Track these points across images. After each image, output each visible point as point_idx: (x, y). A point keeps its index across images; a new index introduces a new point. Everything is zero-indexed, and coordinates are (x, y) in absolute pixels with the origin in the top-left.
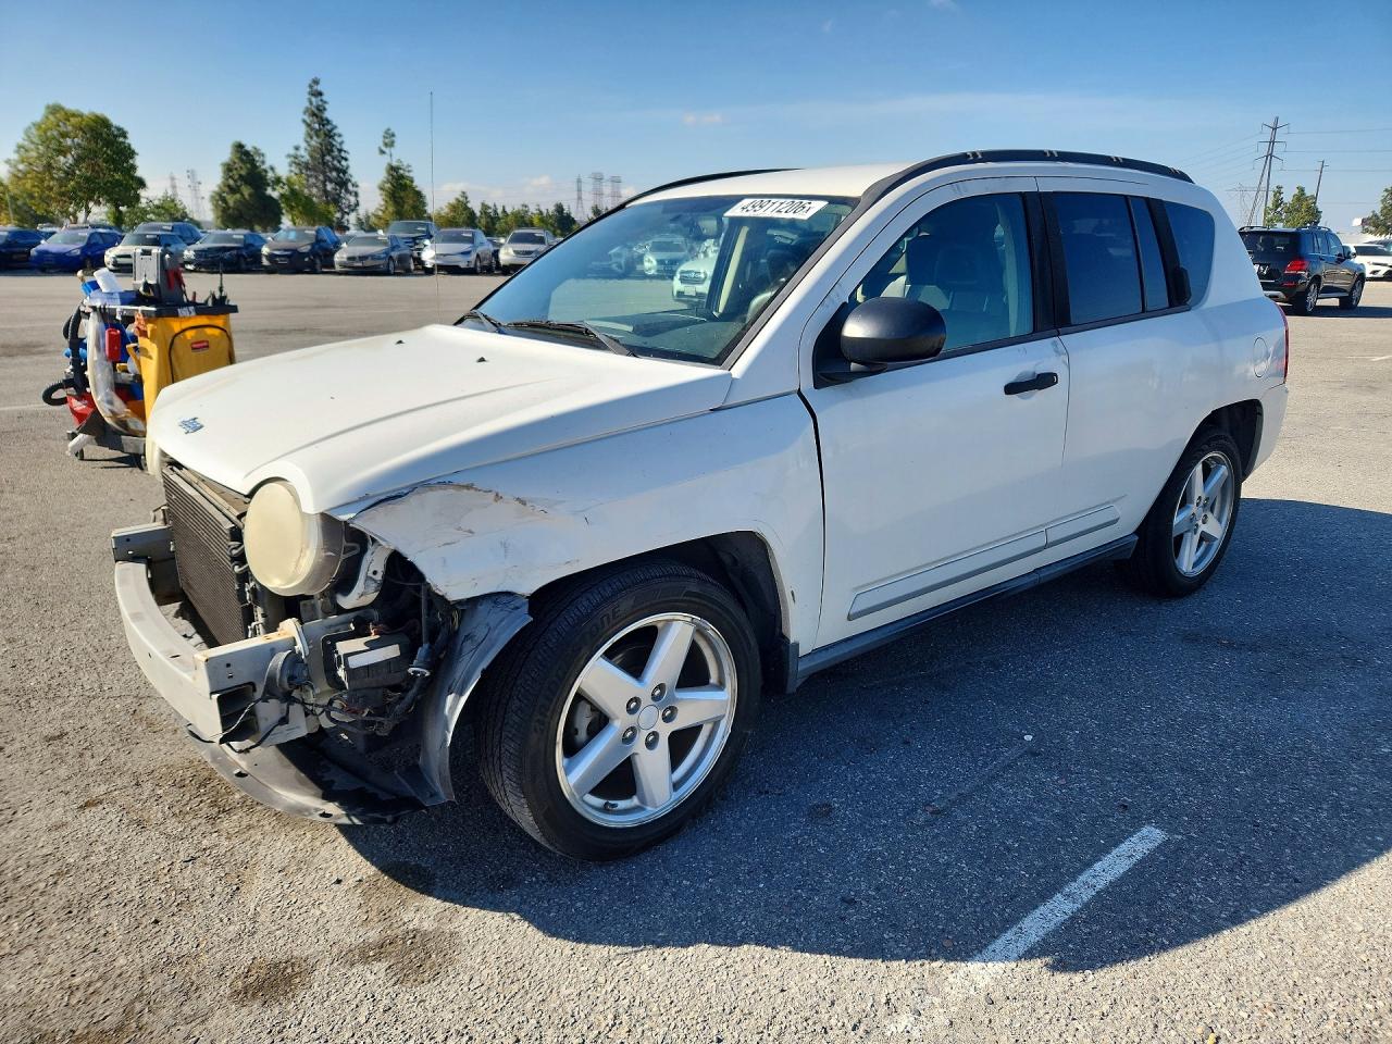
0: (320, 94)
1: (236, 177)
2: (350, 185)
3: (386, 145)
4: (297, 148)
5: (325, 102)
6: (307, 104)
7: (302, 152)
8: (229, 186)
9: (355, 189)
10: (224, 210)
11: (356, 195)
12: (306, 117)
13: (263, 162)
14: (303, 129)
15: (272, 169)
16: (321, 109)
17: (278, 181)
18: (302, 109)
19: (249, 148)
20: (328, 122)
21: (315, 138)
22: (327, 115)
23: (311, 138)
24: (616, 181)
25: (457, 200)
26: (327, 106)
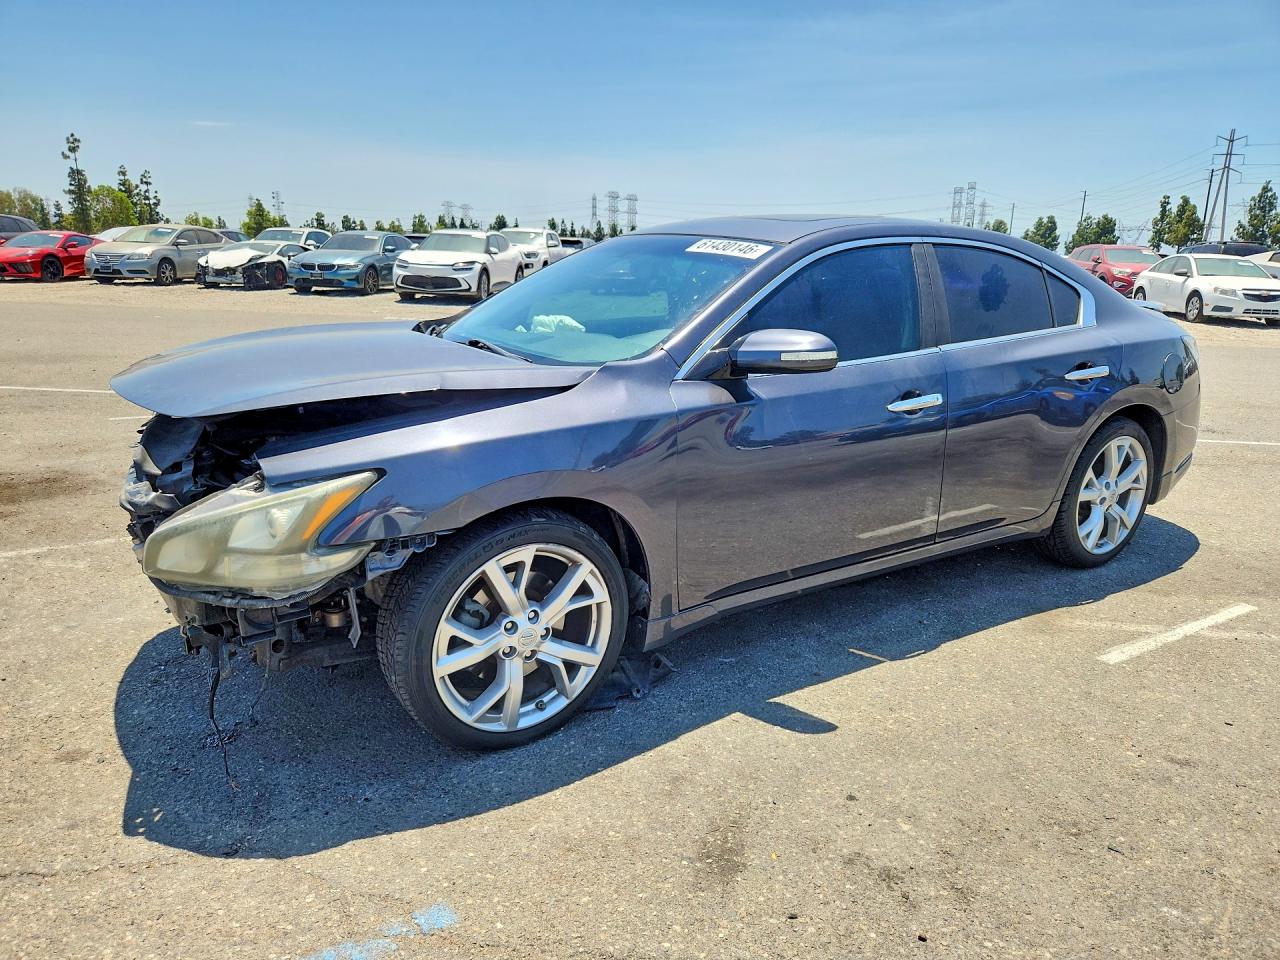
24: (632, 199)
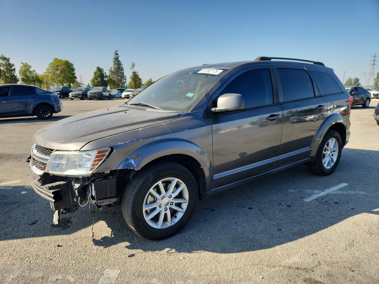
0: (117, 54)
1: (97, 75)
2: (124, 77)
3: (132, 67)
4: (111, 68)
5: (119, 56)
6: (114, 57)
7: (112, 69)
8: (95, 78)
9: (125, 78)
10: (94, 84)
11: (126, 80)
12: (114, 60)
13: (103, 72)
14: (113, 63)
15: (105, 73)
16: (118, 58)
17: (107, 76)
18: (113, 58)
19: (100, 68)
20: (119, 61)
21: (116, 65)
22: (119, 59)
23: (115, 65)
25: (149, 80)
26: (119, 57)
